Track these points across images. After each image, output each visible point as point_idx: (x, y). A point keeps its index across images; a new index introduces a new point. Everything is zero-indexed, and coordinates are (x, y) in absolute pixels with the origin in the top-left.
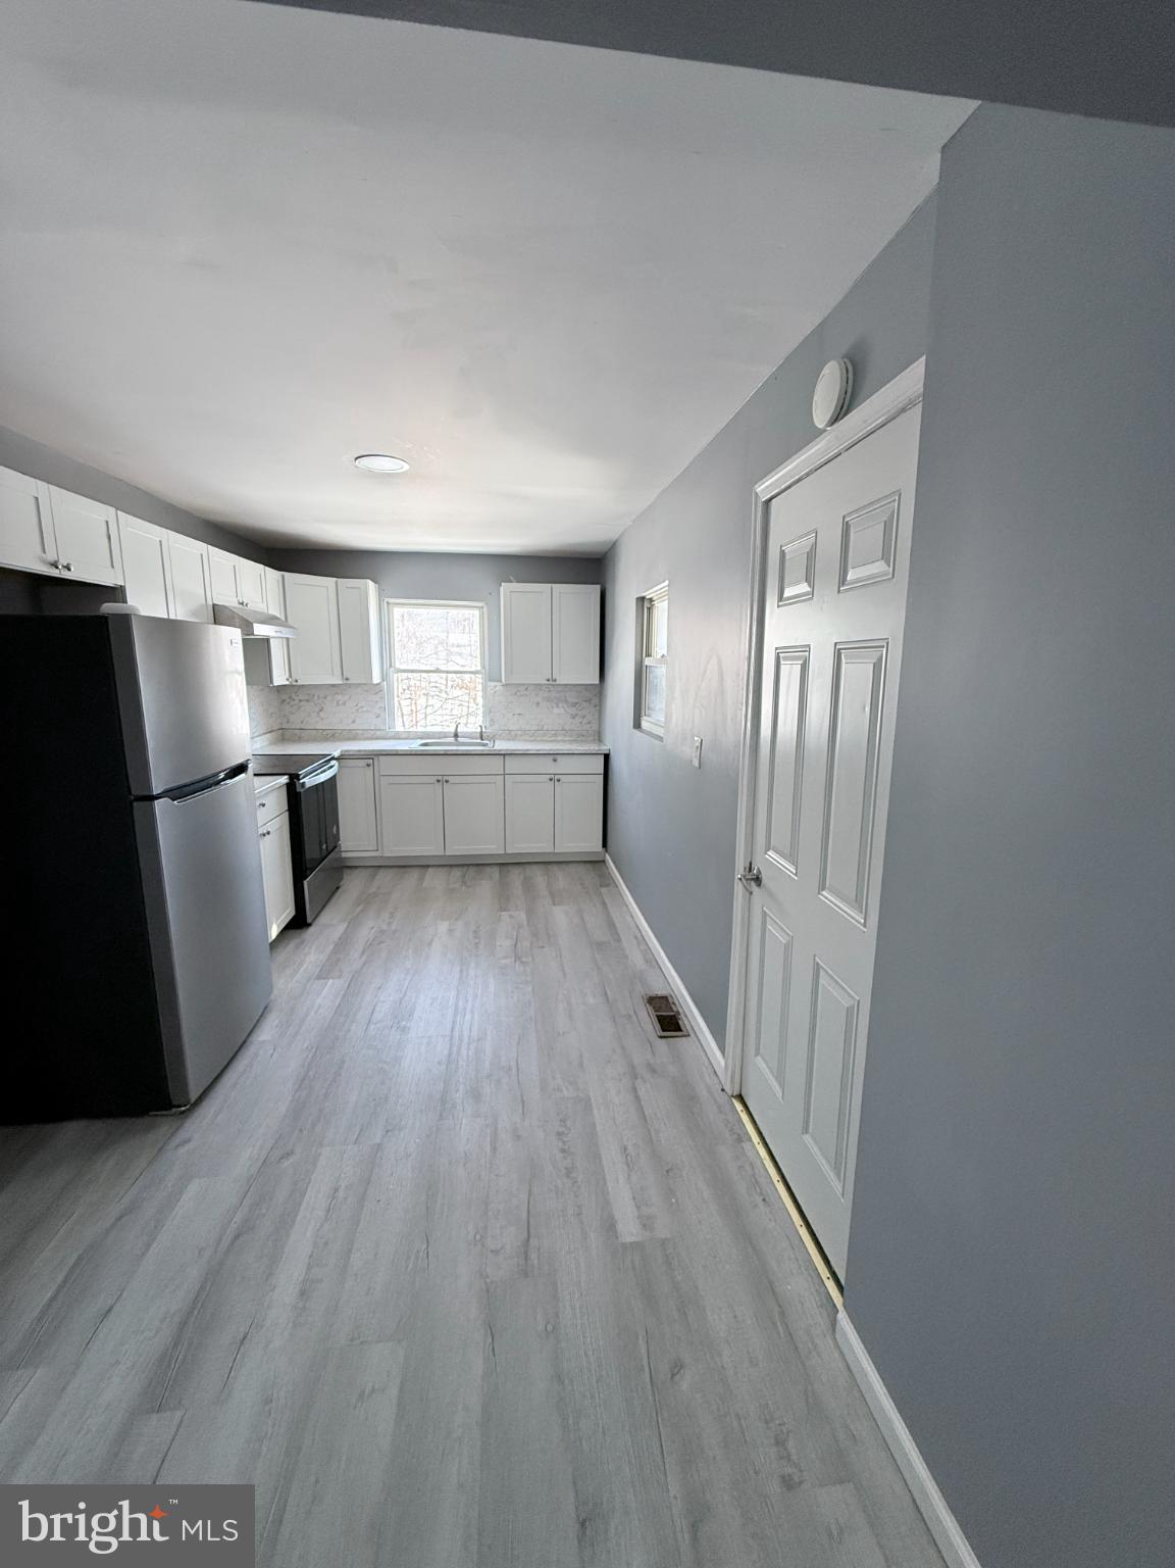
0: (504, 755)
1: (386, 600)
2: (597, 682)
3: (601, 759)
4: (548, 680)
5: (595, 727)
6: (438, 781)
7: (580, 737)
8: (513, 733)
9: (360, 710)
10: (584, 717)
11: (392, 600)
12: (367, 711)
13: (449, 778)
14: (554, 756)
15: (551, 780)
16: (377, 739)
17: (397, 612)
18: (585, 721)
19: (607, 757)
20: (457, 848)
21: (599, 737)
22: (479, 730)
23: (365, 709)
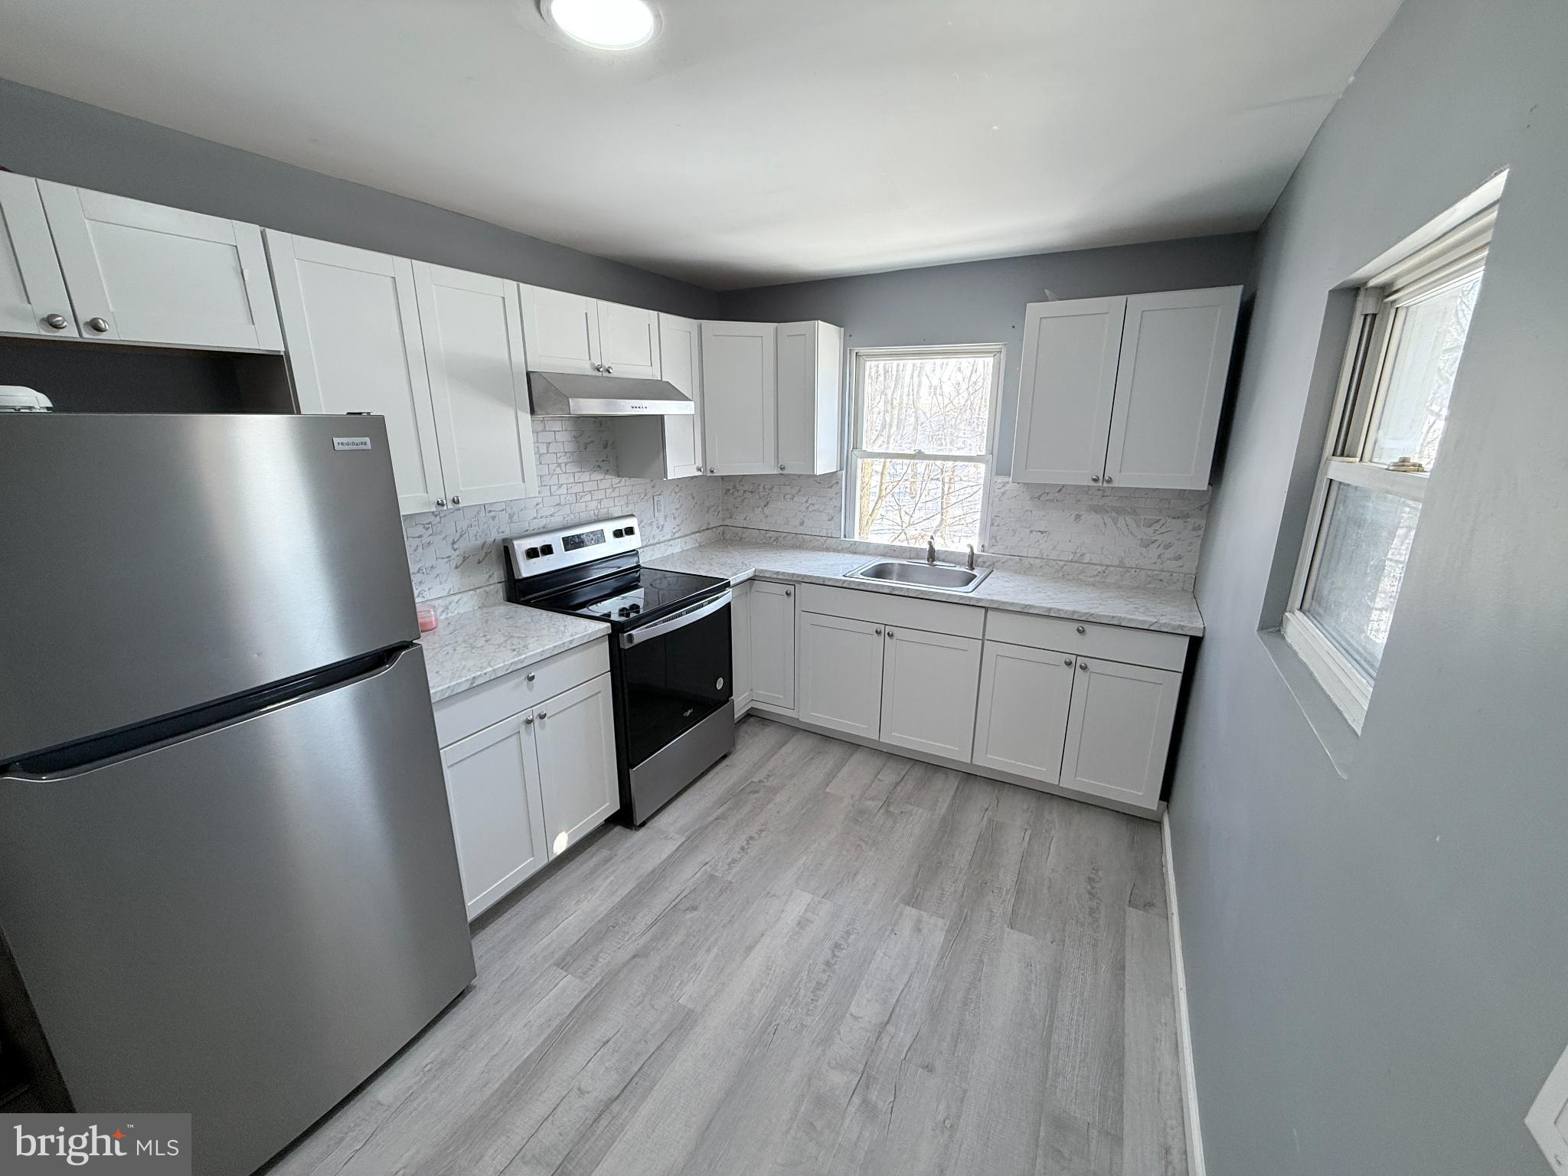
0: (986, 609)
1: (857, 350)
2: (1203, 485)
3: (1184, 645)
4: (1095, 480)
5: (1190, 566)
6: (878, 633)
7: (1151, 586)
8: (1026, 561)
9: (810, 509)
10: (1168, 546)
11: (863, 350)
12: (818, 510)
13: (894, 630)
14: (1083, 623)
15: (1069, 664)
16: (828, 550)
17: (870, 366)
18: (1169, 553)
19: (1196, 645)
20: (896, 737)
21: (1194, 589)
22: (968, 551)
23: (816, 507)
